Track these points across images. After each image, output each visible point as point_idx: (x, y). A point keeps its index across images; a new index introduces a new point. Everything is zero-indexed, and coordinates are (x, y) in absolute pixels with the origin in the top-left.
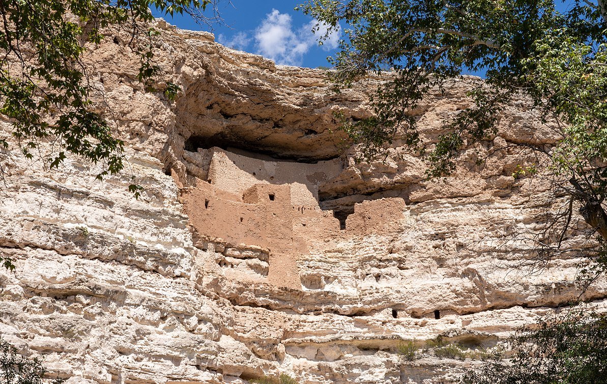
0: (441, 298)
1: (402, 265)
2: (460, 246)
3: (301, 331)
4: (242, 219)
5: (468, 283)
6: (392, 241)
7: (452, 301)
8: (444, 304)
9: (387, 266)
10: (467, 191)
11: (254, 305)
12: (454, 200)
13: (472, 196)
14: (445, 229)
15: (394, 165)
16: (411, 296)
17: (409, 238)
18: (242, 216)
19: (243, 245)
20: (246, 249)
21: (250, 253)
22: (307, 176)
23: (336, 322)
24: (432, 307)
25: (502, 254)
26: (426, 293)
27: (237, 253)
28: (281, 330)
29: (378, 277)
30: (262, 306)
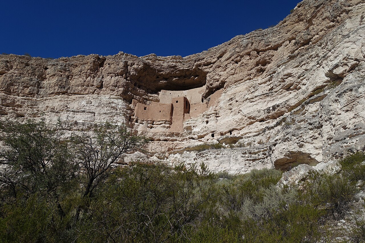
0: (230, 125)
1: (217, 116)
2: (237, 101)
3: (178, 148)
4: (160, 111)
5: (239, 116)
6: (216, 107)
7: (235, 126)
8: (231, 128)
9: (210, 117)
10: (241, 78)
11: (160, 140)
12: (235, 84)
13: (242, 80)
14: (232, 96)
15: (218, 77)
16: (219, 127)
17: (221, 104)
18: (160, 110)
19: (159, 120)
20: (160, 121)
21: (161, 122)
22: (199, 92)
23: (191, 142)
24: (227, 130)
25: (251, 100)
26: (225, 124)
27: (157, 123)
28: (167, 148)
29: (207, 122)
30: (163, 140)
